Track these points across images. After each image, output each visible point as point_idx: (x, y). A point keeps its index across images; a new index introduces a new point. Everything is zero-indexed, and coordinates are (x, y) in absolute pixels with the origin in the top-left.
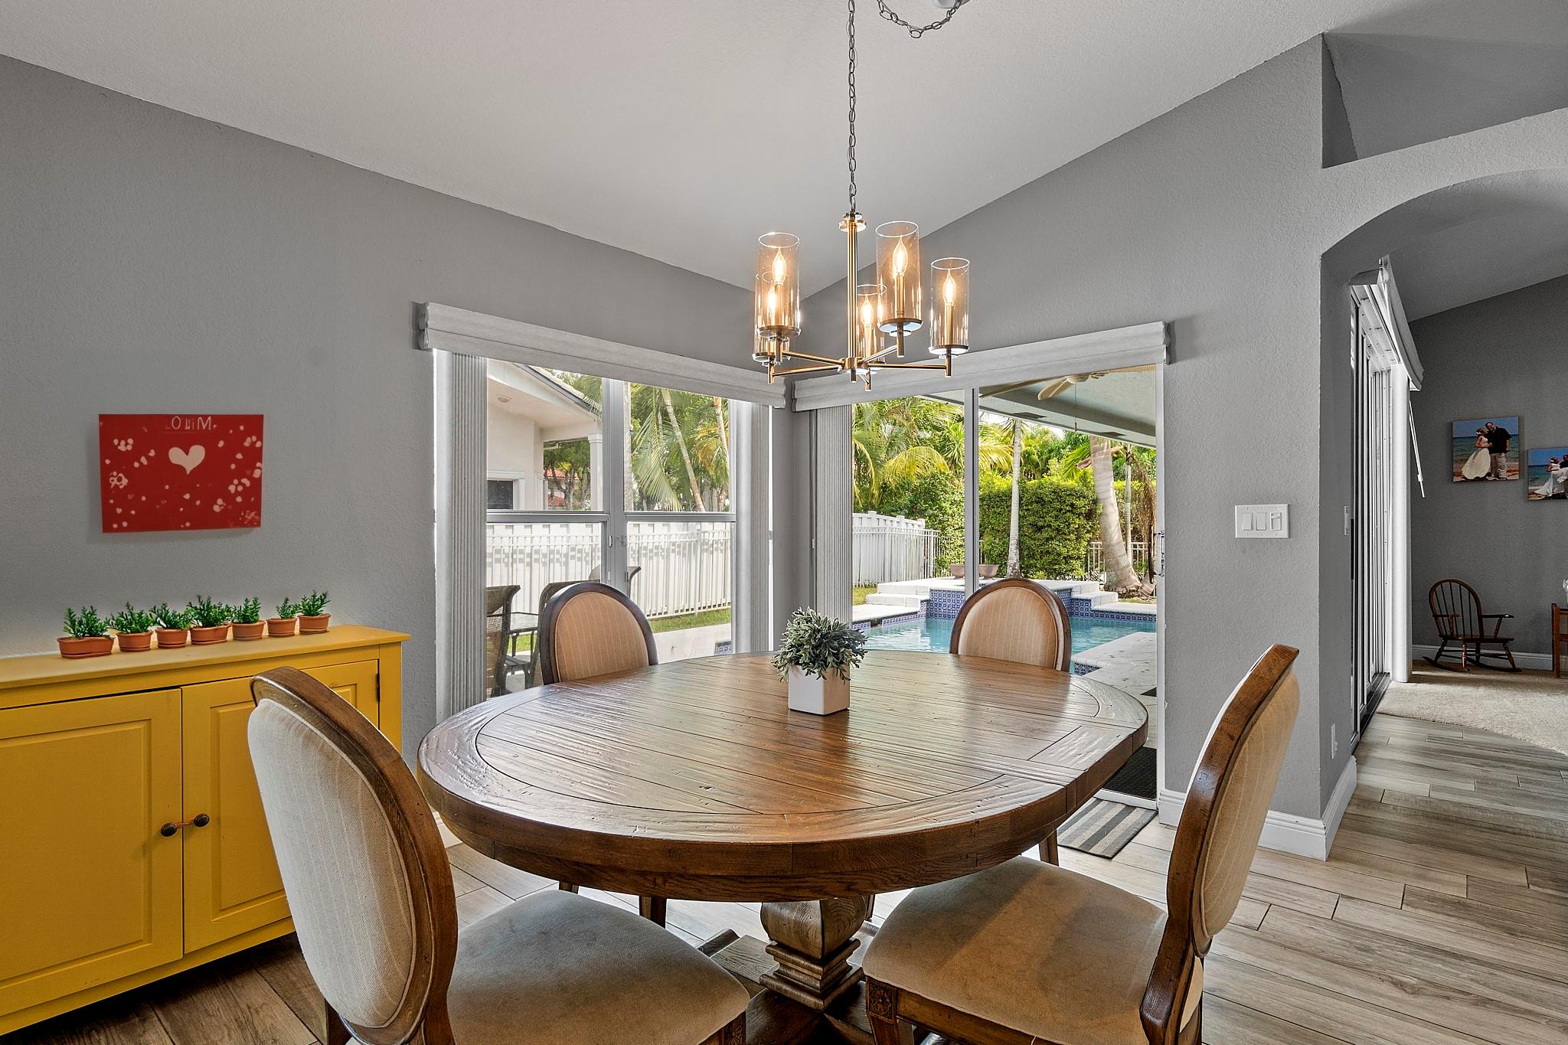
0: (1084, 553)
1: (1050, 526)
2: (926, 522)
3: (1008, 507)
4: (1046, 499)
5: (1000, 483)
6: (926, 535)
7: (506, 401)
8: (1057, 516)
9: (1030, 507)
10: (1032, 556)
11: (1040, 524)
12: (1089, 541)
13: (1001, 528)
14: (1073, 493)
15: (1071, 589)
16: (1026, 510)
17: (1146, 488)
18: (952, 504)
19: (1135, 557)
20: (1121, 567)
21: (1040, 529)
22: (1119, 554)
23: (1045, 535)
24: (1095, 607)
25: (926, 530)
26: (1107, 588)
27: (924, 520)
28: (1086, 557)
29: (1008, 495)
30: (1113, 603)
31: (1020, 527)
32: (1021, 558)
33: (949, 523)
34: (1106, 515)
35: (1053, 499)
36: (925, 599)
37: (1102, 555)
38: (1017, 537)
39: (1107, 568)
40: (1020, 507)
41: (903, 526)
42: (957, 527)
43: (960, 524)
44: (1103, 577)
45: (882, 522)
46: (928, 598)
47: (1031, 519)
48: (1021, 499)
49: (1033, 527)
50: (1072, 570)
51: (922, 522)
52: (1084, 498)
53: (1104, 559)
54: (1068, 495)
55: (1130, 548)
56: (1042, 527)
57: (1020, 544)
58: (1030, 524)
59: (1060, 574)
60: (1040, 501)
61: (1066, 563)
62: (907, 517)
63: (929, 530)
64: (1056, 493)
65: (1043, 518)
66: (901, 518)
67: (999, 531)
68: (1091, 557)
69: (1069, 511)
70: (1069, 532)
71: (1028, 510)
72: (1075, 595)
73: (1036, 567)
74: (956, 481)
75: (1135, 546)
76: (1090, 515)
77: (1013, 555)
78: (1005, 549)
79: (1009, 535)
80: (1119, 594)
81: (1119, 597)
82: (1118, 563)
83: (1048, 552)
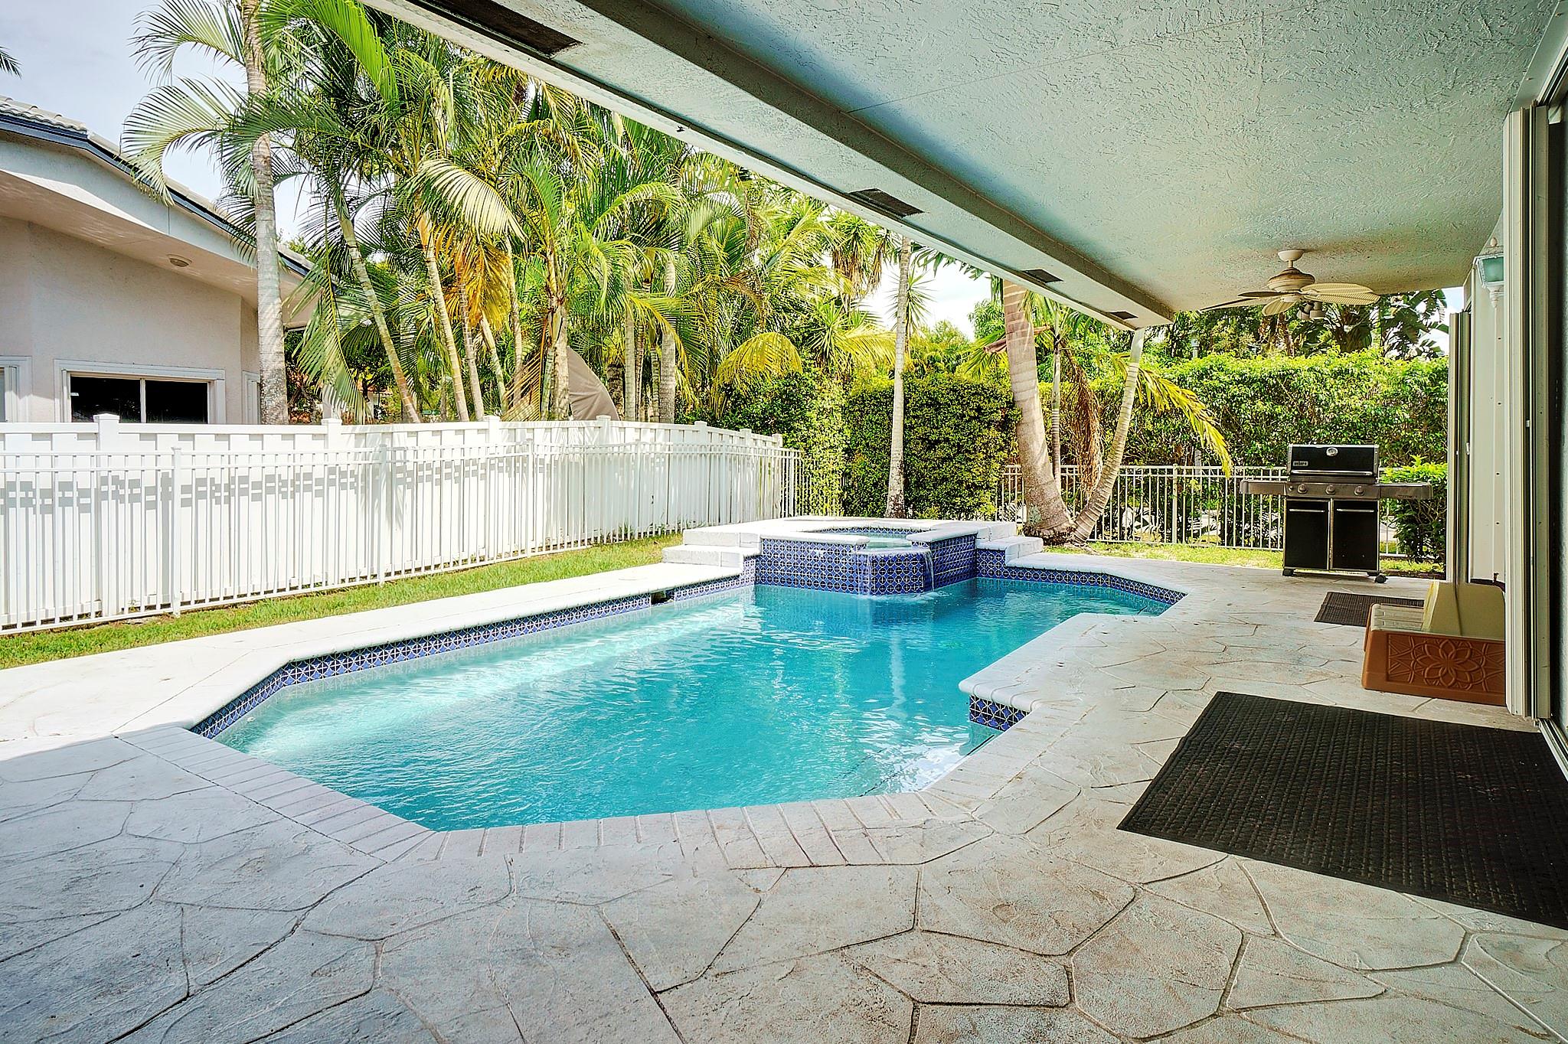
0: (995, 479)
1: (947, 440)
2: (785, 439)
3: (888, 414)
4: (942, 401)
5: (881, 382)
6: (784, 457)
7: (183, 264)
8: (957, 425)
9: (919, 413)
10: (919, 485)
11: (933, 437)
12: (1002, 463)
13: (878, 444)
14: (979, 391)
15: (975, 535)
16: (914, 417)
17: (1082, 393)
18: (820, 413)
19: (1063, 486)
20: (1047, 499)
21: (932, 445)
22: (1044, 481)
23: (940, 453)
24: (1011, 561)
25: (784, 450)
26: (1028, 531)
27: (780, 436)
28: (1000, 487)
29: (889, 396)
30: (1034, 554)
31: (905, 442)
32: (907, 484)
33: (815, 440)
34: (1027, 424)
35: (951, 401)
36: (751, 554)
37: (1020, 483)
38: (900, 457)
39: (1029, 501)
40: (905, 413)
41: (749, 442)
42: (828, 445)
43: (832, 440)
44: (1022, 513)
45: (715, 436)
46: (757, 552)
47: (921, 431)
48: (906, 401)
49: (921, 443)
50: (978, 505)
51: (778, 438)
52: (996, 398)
53: (1024, 487)
54: (973, 394)
55: (1059, 474)
56: (938, 442)
57: (906, 469)
58: (920, 438)
59: (962, 510)
60: (934, 404)
61: (971, 495)
62: (756, 430)
63: (788, 450)
64: (955, 391)
65: (937, 428)
66: (746, 432)
67: (875, 449)
68: (1007, 486)
69: (975, 418)
70: (975, 449)
71: (917, 417)
72: (981, 544)
73: (928, 500)
74: (826, 382)
75: (1063, 470)
76: (1005, 425)
77: (895, 484)
78: (883, 475)
79: (889, 454)
80: (1044, 539)
81: (1045, 544)
82: (1042, 494)
83: (945, 479)
